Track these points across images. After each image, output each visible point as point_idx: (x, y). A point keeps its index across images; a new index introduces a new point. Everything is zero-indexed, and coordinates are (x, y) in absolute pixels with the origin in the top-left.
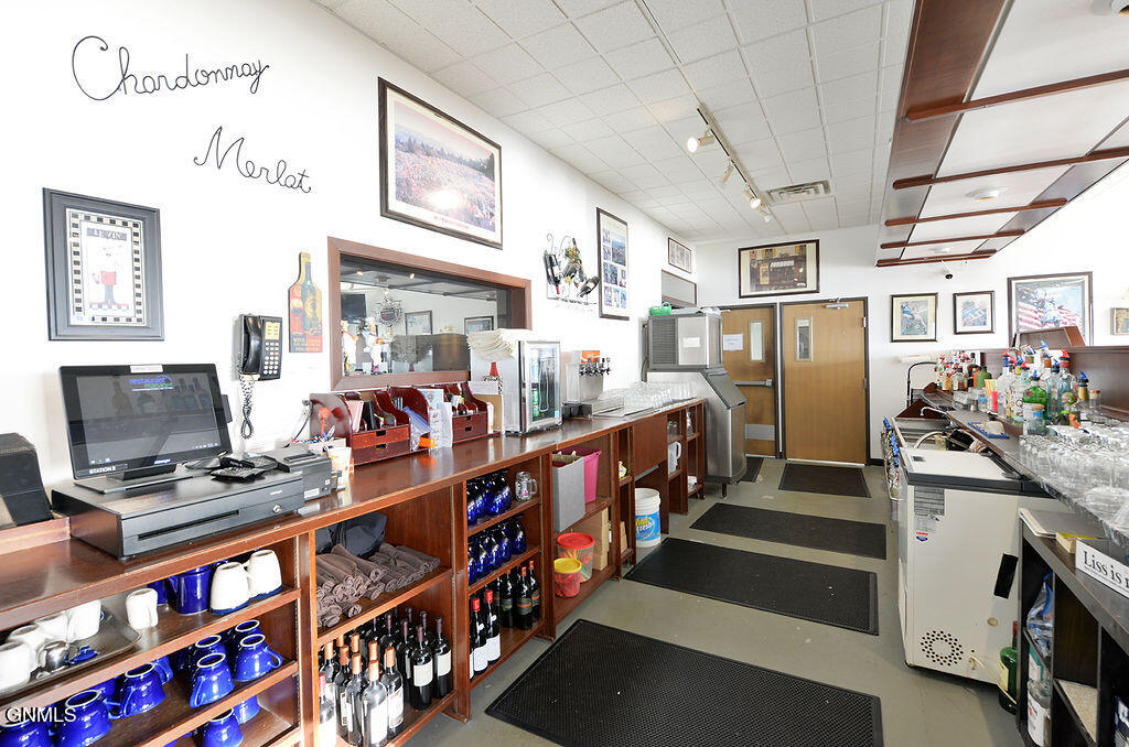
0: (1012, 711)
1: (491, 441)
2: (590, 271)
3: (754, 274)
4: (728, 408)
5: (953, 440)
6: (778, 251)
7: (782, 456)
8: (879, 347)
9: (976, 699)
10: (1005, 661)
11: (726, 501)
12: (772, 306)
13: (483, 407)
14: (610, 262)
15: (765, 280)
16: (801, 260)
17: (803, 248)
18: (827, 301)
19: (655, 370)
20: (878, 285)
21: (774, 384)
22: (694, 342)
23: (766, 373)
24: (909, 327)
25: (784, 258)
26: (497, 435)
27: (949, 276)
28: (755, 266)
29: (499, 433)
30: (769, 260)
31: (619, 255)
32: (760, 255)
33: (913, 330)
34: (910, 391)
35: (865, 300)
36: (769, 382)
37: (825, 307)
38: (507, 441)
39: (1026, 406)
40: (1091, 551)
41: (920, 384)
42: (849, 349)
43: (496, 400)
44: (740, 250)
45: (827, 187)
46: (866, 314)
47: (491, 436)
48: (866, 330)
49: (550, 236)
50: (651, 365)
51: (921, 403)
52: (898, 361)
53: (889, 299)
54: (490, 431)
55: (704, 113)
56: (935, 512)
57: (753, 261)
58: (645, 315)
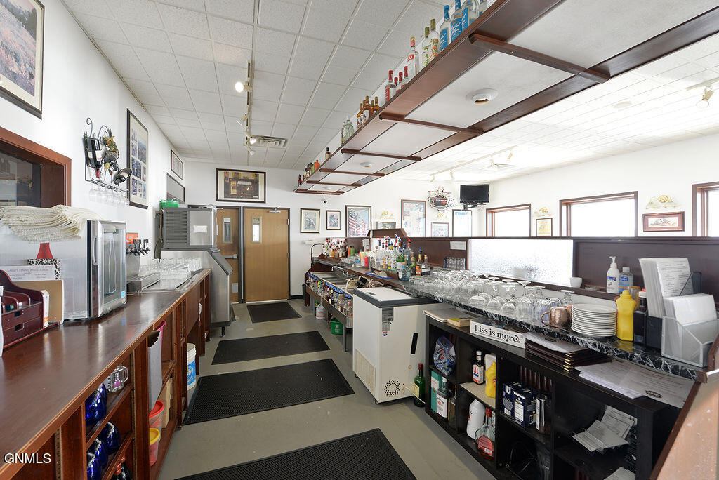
0: (422, 406)
1: (46, 336)
2: (122, 163)
3: (227, 186)
4: (227, 274)
5: (361, 282)
6: (242, 175)
7: (243, 301)
8: (295, 236)
9: (406, 407)
10: (417, 383)
11: (225, 338)
12: (238, 208)
13: (37, 297)
14: (136, 158)
15: (234, 192)
16: (256, 182)
17: (257, 176)
18: (269, 208)
19: (168, 249)
20: (295, 202)
21: (239, 257)
22: (202, 229)
23: (233, 250)
24: (309, 224)
25: (246, 179)
26: (54, 327)
27: (325, 202)
28: (228, 182)
29: (57, 325)
30: (236, 179)
31: (143, 154)
32: (231, 175)
33: (310, 228)
34: (312, 258)
35: (289, 209)
36: (235, 256)
37: (268, 212)
38: (67, 331)
39: (398, 263)
40: (479, 324)
41: (316, 255)
42: (280, 236)
43: (54, 286)
44: (218, 170)
45: (286, 141)
46: (289, 217)
47: (47, 330)
48: (289, 226)
49: (89, 121)
50: (165, 246)
51: (318, 263)
52: (303, 243)
53: (299, 210)
54: (46, 324)
55: (250, 66)
56: (389, 320)
57: (226, 178)
58: (157, 206)
